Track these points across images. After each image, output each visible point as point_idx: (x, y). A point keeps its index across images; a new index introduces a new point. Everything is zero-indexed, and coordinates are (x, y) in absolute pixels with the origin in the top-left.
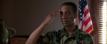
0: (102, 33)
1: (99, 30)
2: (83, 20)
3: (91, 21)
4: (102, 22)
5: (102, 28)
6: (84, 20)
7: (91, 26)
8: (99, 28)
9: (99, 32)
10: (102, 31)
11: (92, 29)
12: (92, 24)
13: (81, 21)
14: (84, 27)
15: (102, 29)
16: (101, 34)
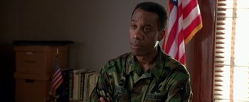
0: (223, 34)
1: (217, 26)
2: (179, 4)
3: (198, 5)
4: (225, 10)
5: (224, 22)
6: (181, 4)
7: (198, 17)
8: (217, 21)
9: (216, 31)
10: (223, 29)
11: (198, 24)
12: (199, 13)
13: (175, 7)
14: (180, 19)
15: (224, 24)
16: (222, 36)
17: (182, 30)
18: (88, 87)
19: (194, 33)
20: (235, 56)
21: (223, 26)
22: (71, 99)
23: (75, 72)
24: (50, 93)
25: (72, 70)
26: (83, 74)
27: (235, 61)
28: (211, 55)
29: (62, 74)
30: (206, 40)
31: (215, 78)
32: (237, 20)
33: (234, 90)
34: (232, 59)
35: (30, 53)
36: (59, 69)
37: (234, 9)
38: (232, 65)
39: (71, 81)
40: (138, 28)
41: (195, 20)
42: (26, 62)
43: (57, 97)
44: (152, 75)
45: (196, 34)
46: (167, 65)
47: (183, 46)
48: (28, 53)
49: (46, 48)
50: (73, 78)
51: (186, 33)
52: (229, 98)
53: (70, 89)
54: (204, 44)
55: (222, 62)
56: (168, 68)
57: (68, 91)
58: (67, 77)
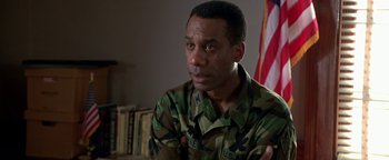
0: (351, 49)
1: (341, 37)
3: (312, 5)
4: (354, 11)
5: (352, 30)
6: (285, 3)
7: (312, 24)
8: (341, 30)
9: (341, 45)
10: (351, 41)
11: (313, 33)
12: (314, 17)
13: (276, 7)
14: (284, 27)
15: (352, 34)
16: (349, 52)
17: (287, 43)
18: (140, 133)
19: (305, 48)
20: (370, 84)
21: (351, 37)
22: (113, 152)
23: (119, 109)
24: (81, 142)
25: (115, 106)
26: (132, 113)
27: (370, 92)
28: (332, 84)
29: (99, 113)
30: (325, 59)
31: (339, 119)
32: (373, 28)
33: (368, 138)
34: (366, 88)
35: (50, 80)
36: (95, 105)
37: (369, 11)
38: (366, 98)
39: (113, 123)
40: (197, 47)
41: (307, 27)
42: (43, 93)
43: (92, 149)
44: (232, 121)
45: (309, 50)
46: (256, 104)
47: (288, 68)
48: (46, 80)
49: (75, 72)
50: (116, 120)
51: (292, 49)
52: (360, 150)
53: (112, 136)
54: (321, 66)
55: (350, 94)
56: (258, 110)
57: (109, 139)
58: (107, 118)
